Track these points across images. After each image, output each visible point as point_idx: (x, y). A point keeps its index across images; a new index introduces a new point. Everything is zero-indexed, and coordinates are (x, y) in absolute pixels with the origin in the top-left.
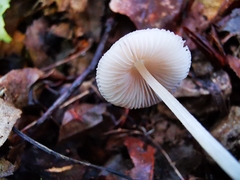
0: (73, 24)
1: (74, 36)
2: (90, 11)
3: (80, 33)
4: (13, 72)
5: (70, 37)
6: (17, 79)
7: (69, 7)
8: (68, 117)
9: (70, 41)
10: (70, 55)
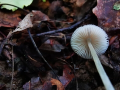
0: (72, 10)
1: (69, 15)
2: (82, 9)
3: (72, 15)
4: (40, 11)
5: (67, 14)
6: (40, 15)
7: (75, 2)
8: (48, 42)
9: (66, 16)
10: (63, 21)
